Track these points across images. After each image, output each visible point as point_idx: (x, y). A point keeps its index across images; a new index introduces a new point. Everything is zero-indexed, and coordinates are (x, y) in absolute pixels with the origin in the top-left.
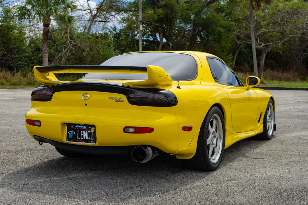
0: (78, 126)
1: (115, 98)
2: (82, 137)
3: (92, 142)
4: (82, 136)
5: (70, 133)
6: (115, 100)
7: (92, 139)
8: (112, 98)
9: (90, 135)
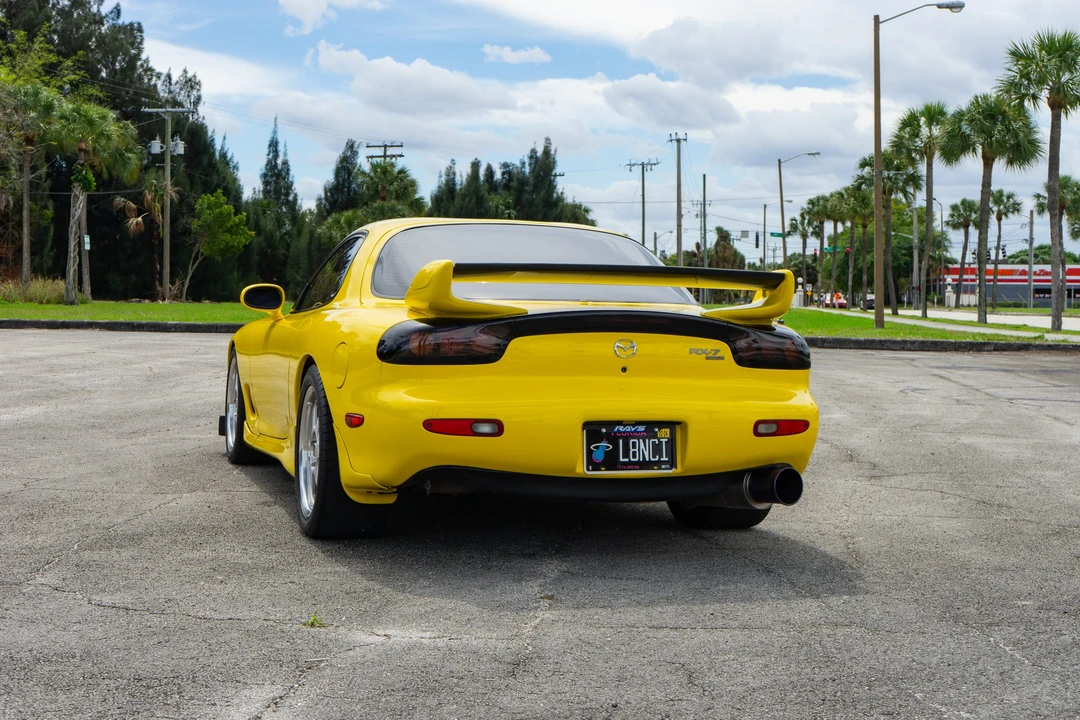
0: (621, 428)
1: (704, 352)
2: (634, 457)
3: (663, 467)
4: (634, 453)
5: (596, 447)
6: (704, 356)
7: (665, 459)
8: (697, 350)
9: (657, 449)
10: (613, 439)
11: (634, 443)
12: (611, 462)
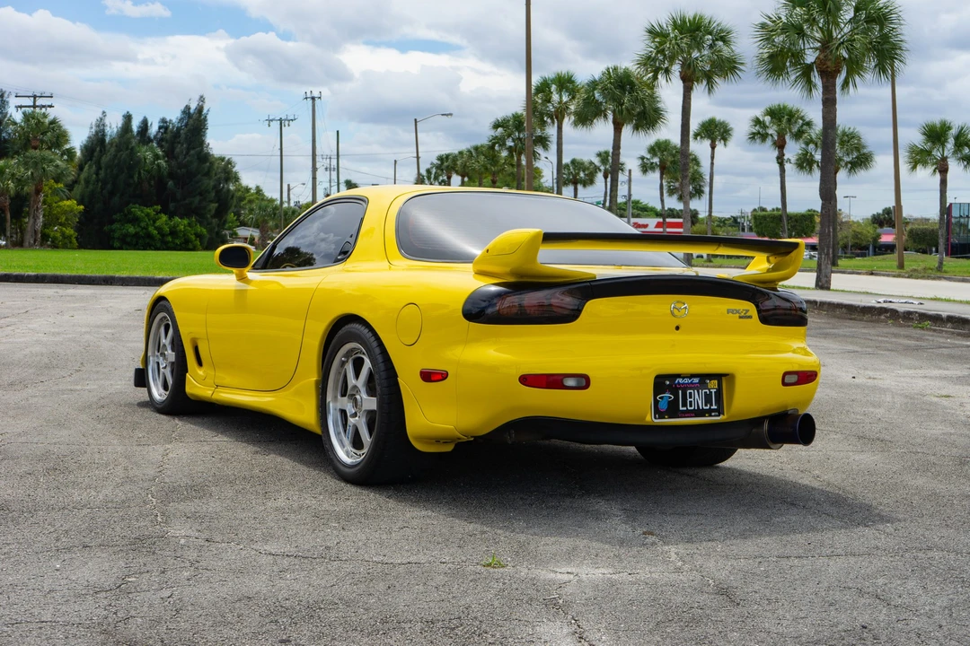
0: (681, 380)
1: (738, 312)
2: (691, 406)
3: (713, 414)
4: (691, 402)
5: (661, 398)
6: (738, 315)
7: (714, 407)
8: (733, 310)
9: (708, 399)
10: (674, 390)
11: (690, 393)
12: (673, 411)
